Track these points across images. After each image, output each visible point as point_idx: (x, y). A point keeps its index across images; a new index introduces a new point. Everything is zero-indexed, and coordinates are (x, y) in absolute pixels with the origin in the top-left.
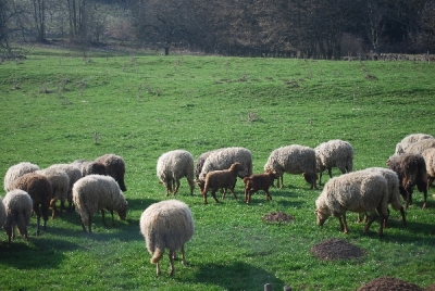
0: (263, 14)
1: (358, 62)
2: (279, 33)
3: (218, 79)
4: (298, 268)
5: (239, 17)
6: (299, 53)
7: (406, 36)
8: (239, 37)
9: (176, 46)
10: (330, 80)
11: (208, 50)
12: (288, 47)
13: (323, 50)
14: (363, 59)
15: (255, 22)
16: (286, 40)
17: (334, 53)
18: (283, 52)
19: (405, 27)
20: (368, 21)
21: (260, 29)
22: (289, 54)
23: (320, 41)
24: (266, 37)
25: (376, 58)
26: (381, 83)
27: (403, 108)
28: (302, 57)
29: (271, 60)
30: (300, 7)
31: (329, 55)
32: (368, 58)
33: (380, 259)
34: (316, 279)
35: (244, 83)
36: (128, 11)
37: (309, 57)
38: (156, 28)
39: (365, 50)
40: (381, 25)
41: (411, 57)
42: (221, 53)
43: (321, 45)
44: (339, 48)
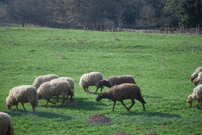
0: (69, 9)
1: (112, 33)
2: (75, 18)
3: (46, 39)
4: (81, 127)
5: (57, 10)
6: (84, 28)
7: (135, 21)
8: (57, 19)
9: (28, 22)
10: (98, 40)
11: (43, 25)
12: (80, 25)
13: (96, 26)
14: (114, 31)
15: (64, 13)
16: (79, 21)
17: (101, 28)
18: (77, 27)
19: (134, 17)
20: (117, 13)
21: (67, 16)
22: (80, 28)
23: (95, 22)
24: (69, 20)
25: (120, 31)
26: (122, 43)
27: (132, 54)
28: (86, 30)
29: (71, 30)
30: (86, 6)
31: (98, 29)
32: (116, 31)
33: (119, 124)
34: (89, 132)
35: (59, 41)
36: (6, 6)
37: (89, 30)
38: (18, 14)
39: (115, 27)
40: (123, 15)
41: (136, 31)
42: (48, 26)
43: (95, 25)
44: (103, 26)
